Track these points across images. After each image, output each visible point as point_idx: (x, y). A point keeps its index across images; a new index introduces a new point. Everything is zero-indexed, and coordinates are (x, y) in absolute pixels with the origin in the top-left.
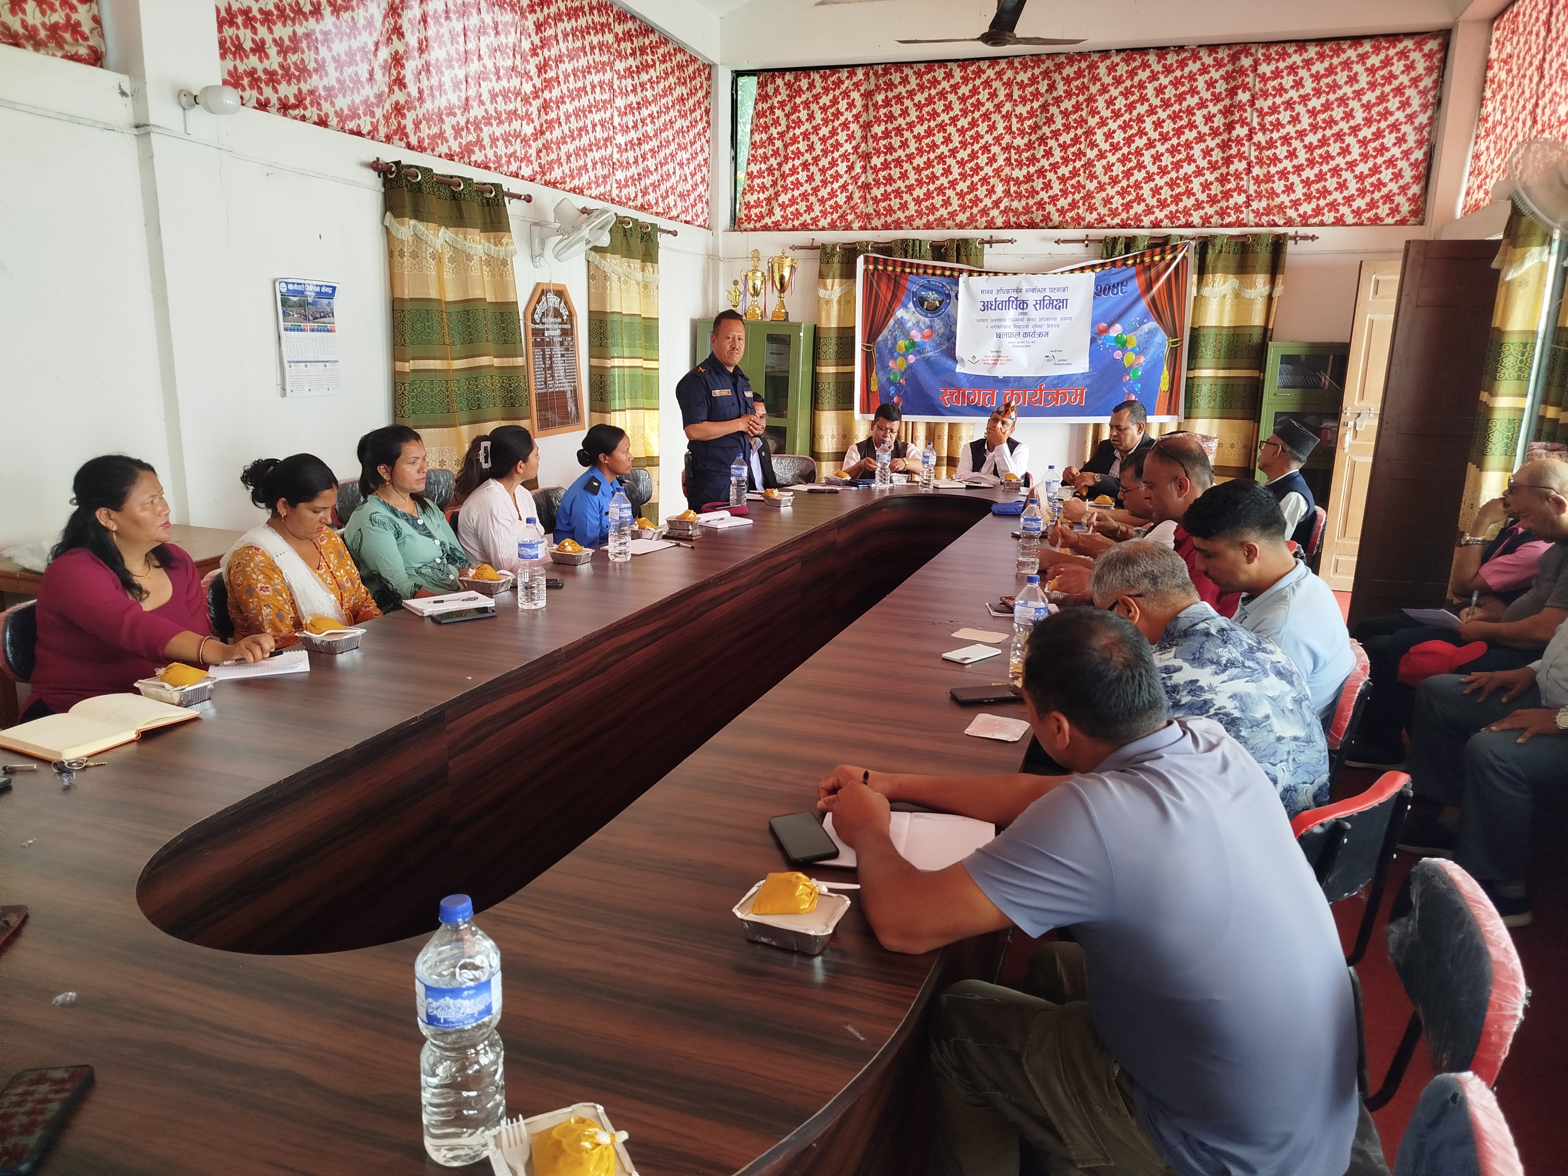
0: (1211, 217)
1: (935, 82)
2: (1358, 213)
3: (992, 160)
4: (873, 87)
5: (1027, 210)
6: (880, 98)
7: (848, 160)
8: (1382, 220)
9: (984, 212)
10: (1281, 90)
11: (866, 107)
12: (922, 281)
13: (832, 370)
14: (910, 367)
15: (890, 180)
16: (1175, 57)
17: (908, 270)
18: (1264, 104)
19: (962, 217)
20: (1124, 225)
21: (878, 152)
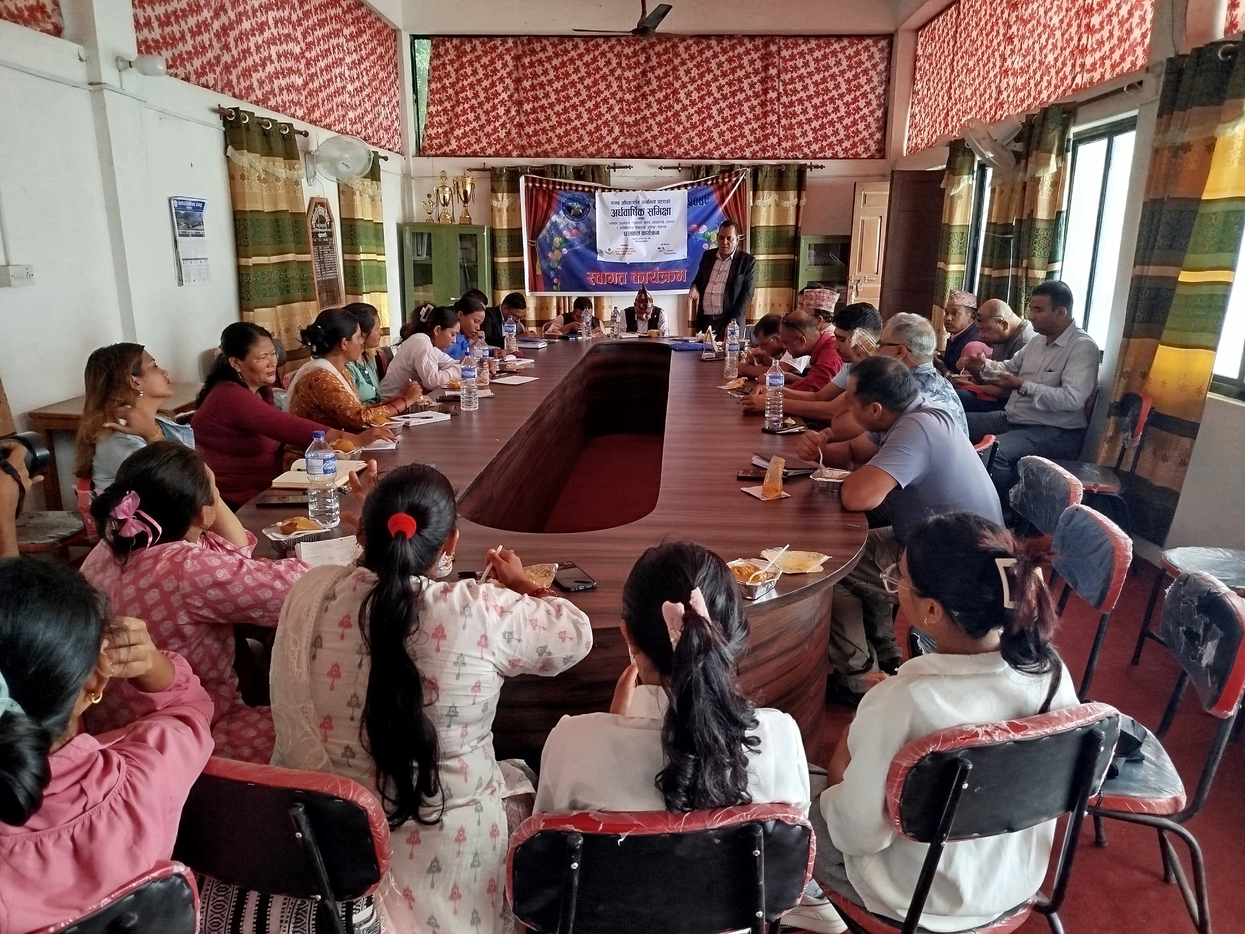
0: (757, 152)
1: (566, 52)
2: (846, 150)
3: (611, 109)
4: (521, 53)
5: (637, 145)
6: (526, 61)
7: (505, 106)
8: (860, 155)
9: (607, 146)
10: (795, 68)
11: (516, 67)
12: (569, 195)
13: (505, 260)
14: (564, 257)
15: (538, 121)
16: (728, 43)
17: (558, 187)
18: (786, 77)
19: (592, 149)
20: (702, 157)
21: (528, 101)
